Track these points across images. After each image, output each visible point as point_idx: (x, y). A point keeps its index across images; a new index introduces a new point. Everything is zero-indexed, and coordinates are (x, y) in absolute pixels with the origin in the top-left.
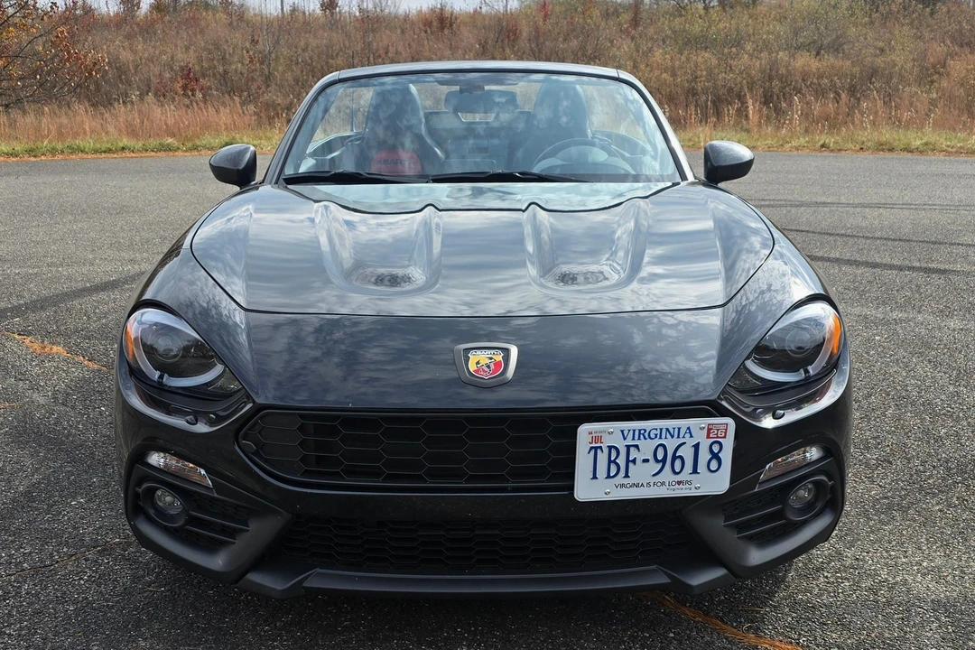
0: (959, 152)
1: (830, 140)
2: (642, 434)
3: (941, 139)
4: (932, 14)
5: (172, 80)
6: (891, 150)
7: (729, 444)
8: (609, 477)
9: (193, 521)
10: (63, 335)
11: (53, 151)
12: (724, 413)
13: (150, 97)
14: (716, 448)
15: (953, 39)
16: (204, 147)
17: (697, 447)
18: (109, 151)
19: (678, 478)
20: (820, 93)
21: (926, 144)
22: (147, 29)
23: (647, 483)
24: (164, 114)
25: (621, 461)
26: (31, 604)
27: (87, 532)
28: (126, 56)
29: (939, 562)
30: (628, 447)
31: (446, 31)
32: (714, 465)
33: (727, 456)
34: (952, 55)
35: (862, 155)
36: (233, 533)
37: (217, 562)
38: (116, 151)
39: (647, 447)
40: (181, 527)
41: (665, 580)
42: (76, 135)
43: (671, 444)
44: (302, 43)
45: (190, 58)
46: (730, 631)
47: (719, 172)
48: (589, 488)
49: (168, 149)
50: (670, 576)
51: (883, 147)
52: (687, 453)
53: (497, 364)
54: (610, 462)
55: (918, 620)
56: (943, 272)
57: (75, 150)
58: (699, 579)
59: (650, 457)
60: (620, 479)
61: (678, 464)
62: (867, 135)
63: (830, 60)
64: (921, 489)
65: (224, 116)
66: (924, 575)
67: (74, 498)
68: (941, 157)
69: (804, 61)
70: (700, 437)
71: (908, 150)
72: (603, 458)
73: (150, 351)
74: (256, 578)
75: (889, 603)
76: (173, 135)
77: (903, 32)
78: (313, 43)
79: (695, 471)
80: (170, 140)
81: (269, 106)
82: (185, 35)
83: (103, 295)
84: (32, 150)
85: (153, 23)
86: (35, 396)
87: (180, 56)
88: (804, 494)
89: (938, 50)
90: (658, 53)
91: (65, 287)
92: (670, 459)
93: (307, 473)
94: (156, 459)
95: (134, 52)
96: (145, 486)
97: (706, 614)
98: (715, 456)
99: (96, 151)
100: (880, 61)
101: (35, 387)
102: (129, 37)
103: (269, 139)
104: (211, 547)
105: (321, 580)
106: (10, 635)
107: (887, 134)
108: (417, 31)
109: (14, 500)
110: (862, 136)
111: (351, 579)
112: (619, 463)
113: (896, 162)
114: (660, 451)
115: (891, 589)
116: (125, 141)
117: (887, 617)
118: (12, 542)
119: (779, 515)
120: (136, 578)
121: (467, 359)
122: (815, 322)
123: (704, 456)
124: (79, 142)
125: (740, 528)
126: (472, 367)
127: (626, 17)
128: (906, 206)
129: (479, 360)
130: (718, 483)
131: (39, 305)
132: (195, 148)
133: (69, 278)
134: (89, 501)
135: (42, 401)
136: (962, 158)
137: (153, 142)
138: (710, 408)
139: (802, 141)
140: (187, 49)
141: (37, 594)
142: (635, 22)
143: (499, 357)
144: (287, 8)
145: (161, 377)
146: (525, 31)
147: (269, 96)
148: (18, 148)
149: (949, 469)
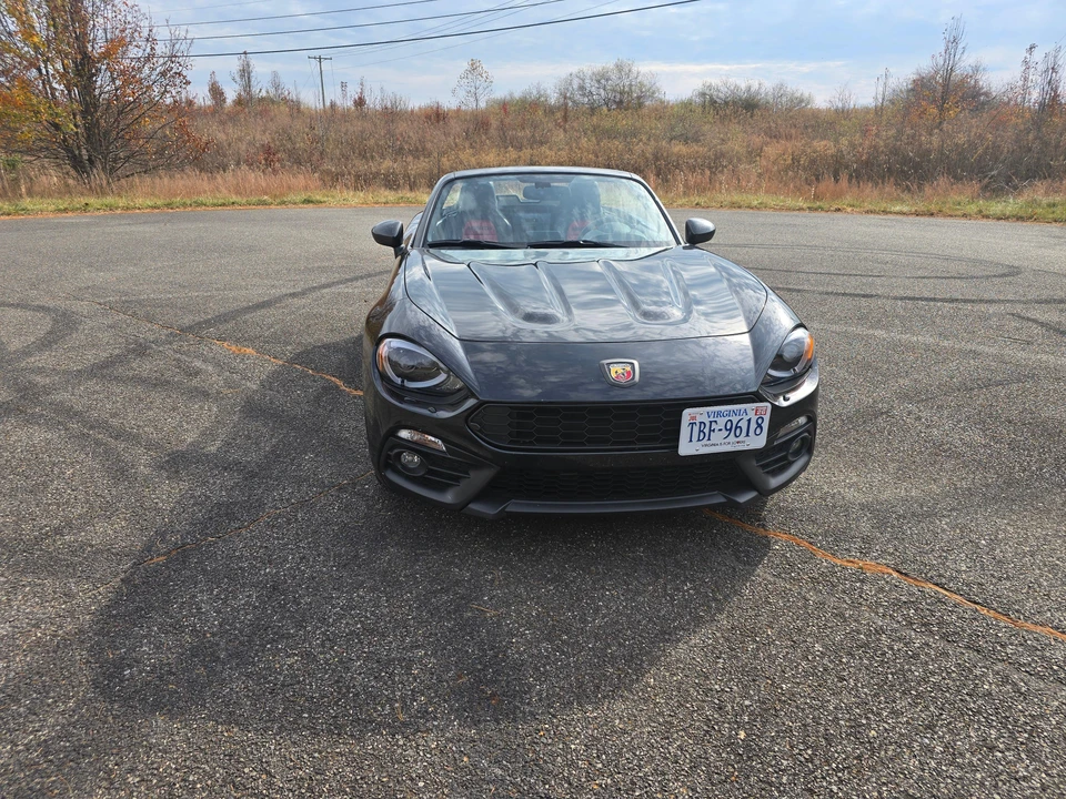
0: (781, 209)
1: (702, 201)
2: (719, 414)
3: (771, 200)
4: (751, 117)
5: (256, 154)
6: (740, 207)
7: (767, 418)
8: (699, 440)
9: (431, 472)
10: (250, 341)
11: (184, 205)
12: (762, 400)
13: (244, 167)
14: (760, 421)
15: (766, 134)
16: (290, 202)
17: (749, 421)
18: (224, 205)
19: (738, 439)
20: (693, 169)
21: (761, 203)
22: (233, 117)
23: (721, 444)
24: (255, 178)
25: (707, 431)
26: (308, 526)
27: (324, 475)
28: (221, 136)
29: (855, 479)
30: (711, 422)
31: (441, 123)
32: (758, 431)
33: (765, 426)
34: (767, 144)
35: (722, 211)
36: (457, 479)
37: (448, 498)
38: (229, 205)
39: (722, 421)
40: (421, 477)
41: (722, 500)
42: (199, 193)
43: (735, 419)
44: (344, 130)
45: (266, 139)
46: (749, 528)
47: (695, 238)
48: (687, 448)
49: (264, 203)
50: (725, 497)
51: (735, 205)
52: (743, 424)
53: (629, 373)
54: (700, 431)
55: (854, 516)
56: (799, 291)
57: (200, 204)
58: (743, 499)
59: (723, 428)
60: (705, 442)
61: (738, 430)
62: (725, 197)
63: (695, 147)
64: (831, 434)
65: (301, 180)
66: (849, 488)
67: (306, 455)
68: (771, 212)
69: (678, 148)
70: (751, 415)
71: (750, 207)
72: (696, 429)
73: (394, 365)
74: (474, 506)
75: (834, 507)
76: (266, 194)
77: (735, 128)
78: (351, 129)
79: (747, 435)
80: (266, 197)
81: (328, 172)
82: (260, 122)
83: (263, 311)
84: (169, 204)
85: (238, 113)
86: (248, 384)
87: (258, 137)
88: (796, 445)
89: (757, 140)
90: (584, 141)
91: (235, 306)
92: (733, 429)
93: (511, 442)
94: (404, 434)
95: (227, 135)
96: (396, 451)
97: (730, 517)
98: (759, 426)
99: (215, 205)
100: (724, 148)
101: (246, 378)
102: (222, 123)
103: (333, 197)
104: (442, 488)
105: (514, 507)
106: (304, 548)
107: (736, 198)
108: (421, 122)
109: (266, 457)
110: (720, 197)
111: (535, 505)
112: (704, 432)
113: (745, 216)
114: (729, 424)
115: (833, 497)
116: (234, 198)
117: (836, 515)
118: (278, 485)
119: (785, 458)
120: (368, 507)
121: (610, 370)
122: (798, 341)
123: (753, 425)
124: (202, 199)
125: (763, 467)
126: (614, 375)
127: (559, 115)
128: (761, 246)
129: (616, 371)
130: (759, 442)
131: (222, 318)
132: (284, 203)
133: (235, 299)
134: (316, 456)
135: (254, 387)
136: (784, 213)
137: (254, 199)
138: (755, 397)
139: (684, 200)
140: (264, 132)
141: (309, 520)
142: (565, 118)
143: (629, 368)
144: (328, 104)
145: (403, 382)
146: (494, 123)
147: (328, 166)
148: (159, 203)
149: (843, 421)
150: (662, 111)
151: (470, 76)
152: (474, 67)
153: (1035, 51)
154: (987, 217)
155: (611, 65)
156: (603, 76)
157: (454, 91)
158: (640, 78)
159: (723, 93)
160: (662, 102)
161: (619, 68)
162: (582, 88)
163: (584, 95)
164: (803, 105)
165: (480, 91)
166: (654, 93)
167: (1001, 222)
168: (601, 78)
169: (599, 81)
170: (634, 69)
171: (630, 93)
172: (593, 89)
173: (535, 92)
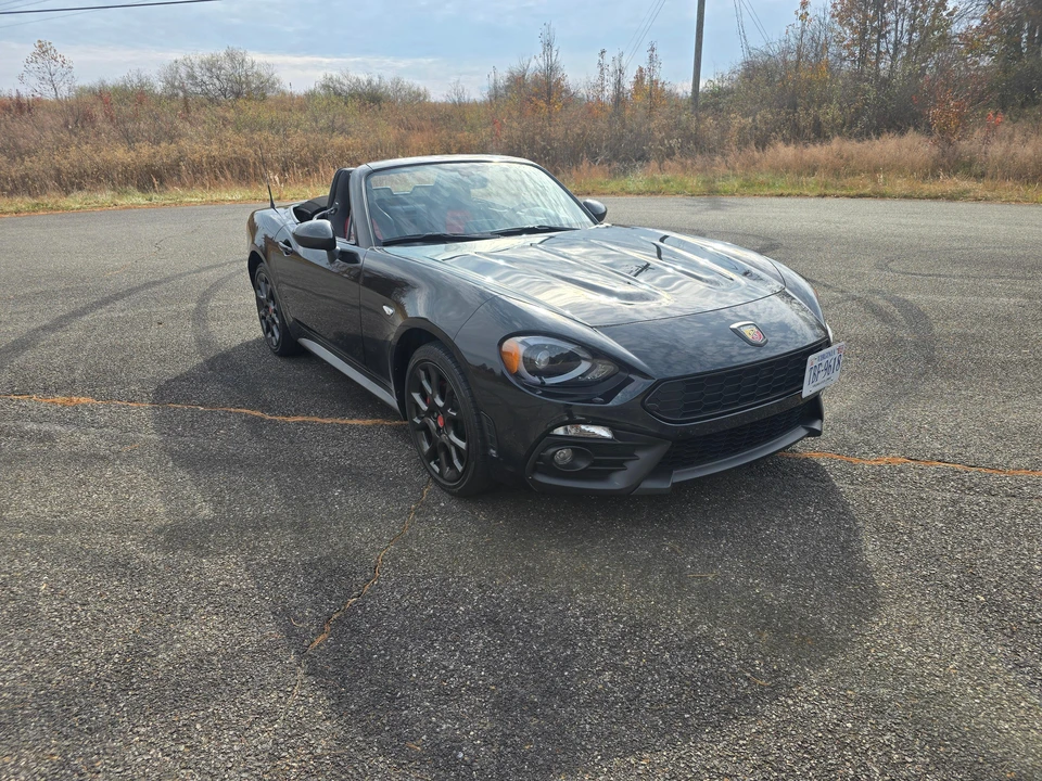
36: (621, 463)
53: (758, 333)
74: (646, 485)
96: (551, 451)
121: (744, 333)
126: (750, 337)
129: (749, 333)
143: (755, 329)
150: (288, 103)
151: (39, 60)
152: (43, 50)
153: (606, 55)
154: (630, 193)
155: (222, 53)
156: (213, 65)
157: (21, 78)
158: (256, 67)
159: (346, 85)
160: (284, 93)
161: (231, 56)
162: (192, 76)
163: (196, 84)
164: (421, 98)
165: (57, 78)
166: (274, 83)
167: (641, 197)
168: (211, 66)
169: (209, 70)
170: (248, 59)
171: (248, 84)
172: (205, 79)
173: (136, 80)
